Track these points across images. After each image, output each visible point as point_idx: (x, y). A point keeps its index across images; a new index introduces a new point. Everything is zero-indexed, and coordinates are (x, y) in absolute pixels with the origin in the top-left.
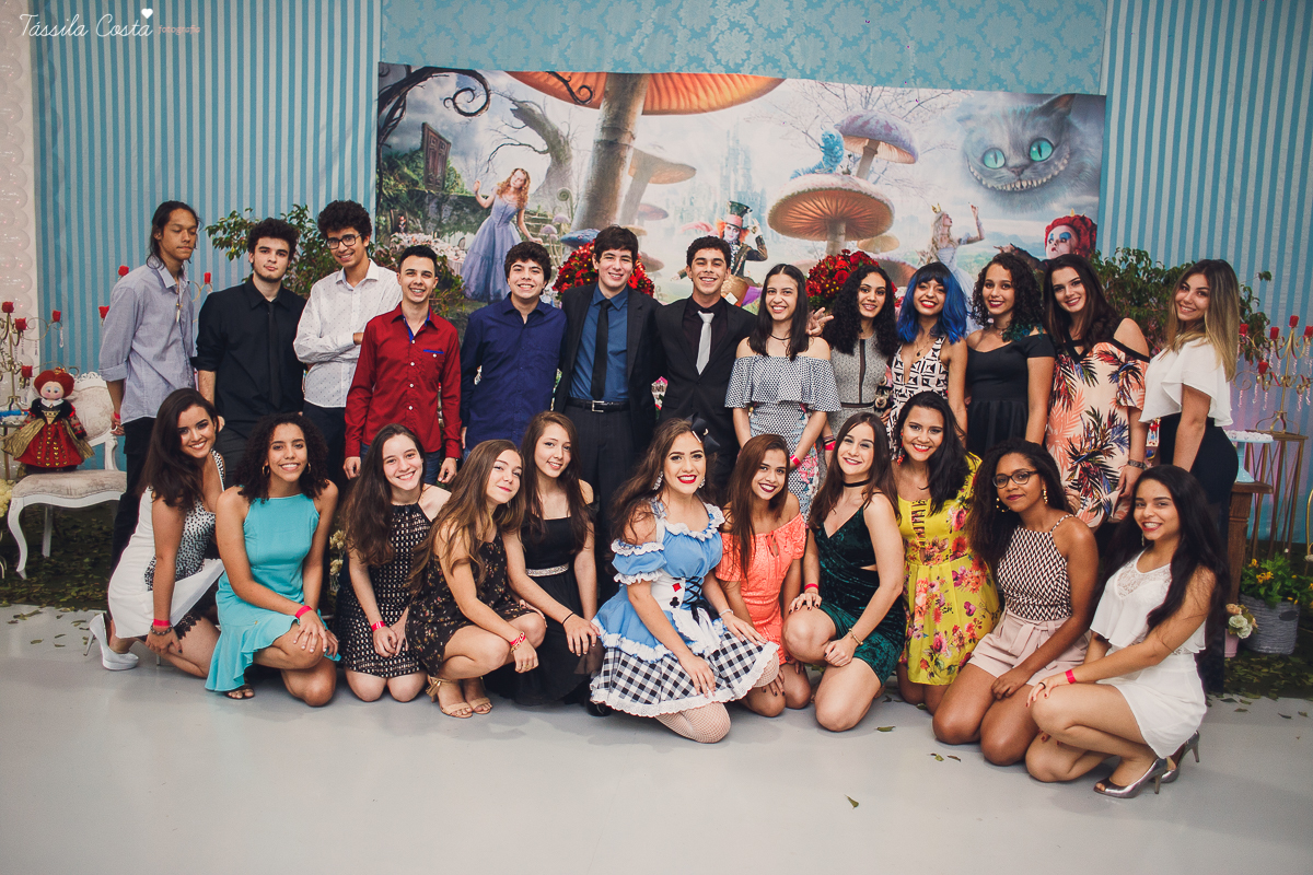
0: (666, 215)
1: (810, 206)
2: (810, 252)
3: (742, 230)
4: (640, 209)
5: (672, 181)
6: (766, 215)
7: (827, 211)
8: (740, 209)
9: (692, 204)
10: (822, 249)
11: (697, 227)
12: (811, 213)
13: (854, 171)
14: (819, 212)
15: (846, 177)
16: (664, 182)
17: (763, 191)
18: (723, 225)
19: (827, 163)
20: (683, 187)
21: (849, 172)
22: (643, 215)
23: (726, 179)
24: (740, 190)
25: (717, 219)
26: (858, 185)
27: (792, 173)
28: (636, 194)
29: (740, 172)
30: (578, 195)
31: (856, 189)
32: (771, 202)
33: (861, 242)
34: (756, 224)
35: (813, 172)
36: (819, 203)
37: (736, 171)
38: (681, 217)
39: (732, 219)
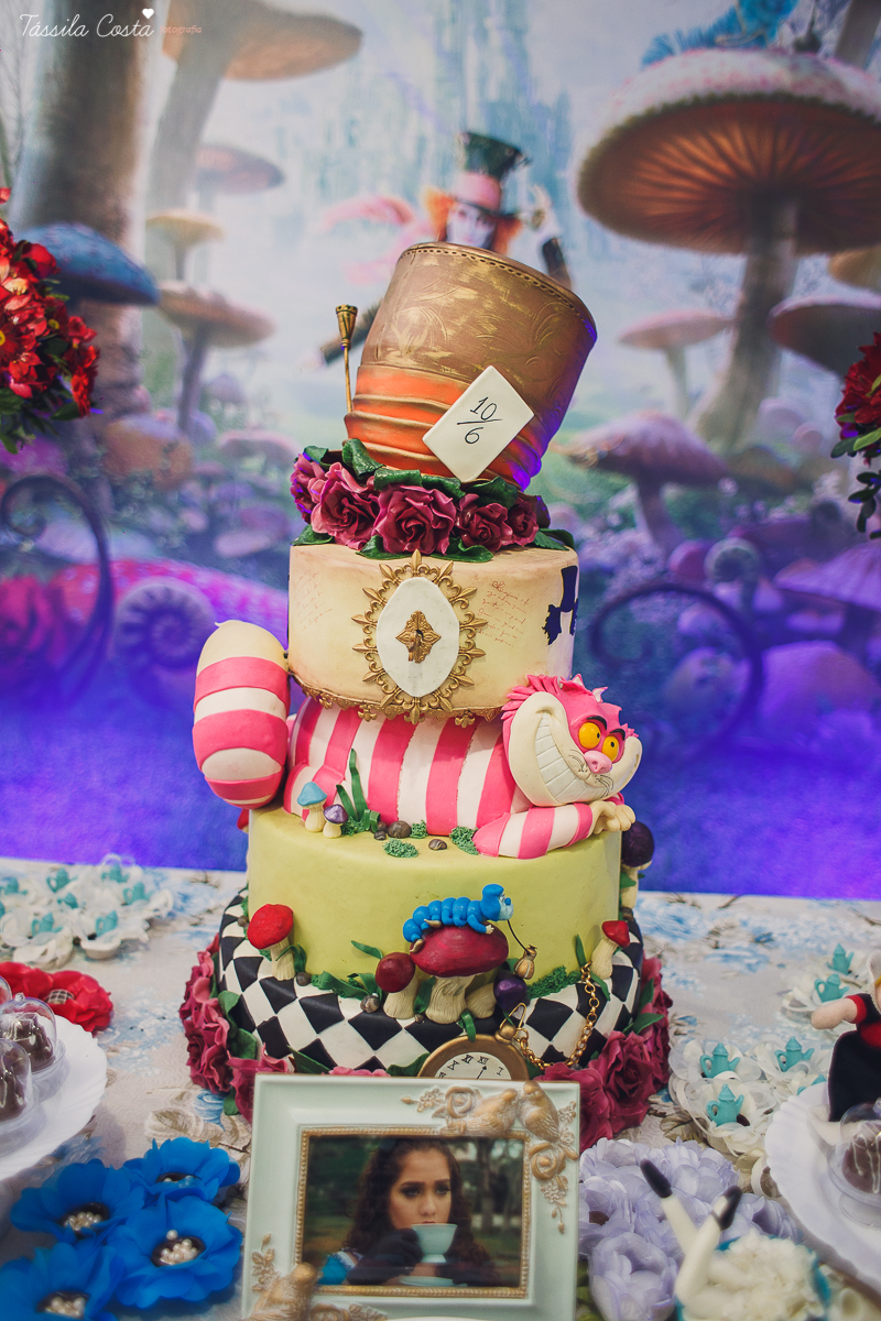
0: (274, 177)
1: (698, 148)
2: (697, 287)
3: (499, 222)
4: (204, 160)
5: (292, 69)
6: (570, 175)
7: (745, 164)
8: (495, 156)
9: (352, 141)
10: (728, 280)
11: (371, 211)
12: (699, 172)
13: (830, 38)
14: (722, 166)
15: (805, 60)
16: (270, 75)
17: (563, 103)
18: (444, 205)
19: (751, 13)
20: (325, 90)
21: (811, 44)
22: (212, 180)
23: (454, 60)
24: (493, 93)
25: (427, 189)
26: (837, 85)
27: (645, 45)
28: (188, 111)
29: (496, 39)
30: (20, 121)
31: (831, 97)
32: (586, 137)
33: (841, 259)
34: (543, 200)
35: (707, 41)
36: (724, 143)
37: (482, 35)
38: (322, 183)
39: (470, 186)
